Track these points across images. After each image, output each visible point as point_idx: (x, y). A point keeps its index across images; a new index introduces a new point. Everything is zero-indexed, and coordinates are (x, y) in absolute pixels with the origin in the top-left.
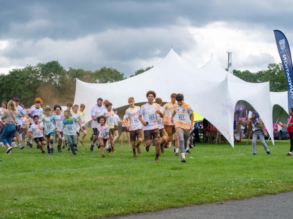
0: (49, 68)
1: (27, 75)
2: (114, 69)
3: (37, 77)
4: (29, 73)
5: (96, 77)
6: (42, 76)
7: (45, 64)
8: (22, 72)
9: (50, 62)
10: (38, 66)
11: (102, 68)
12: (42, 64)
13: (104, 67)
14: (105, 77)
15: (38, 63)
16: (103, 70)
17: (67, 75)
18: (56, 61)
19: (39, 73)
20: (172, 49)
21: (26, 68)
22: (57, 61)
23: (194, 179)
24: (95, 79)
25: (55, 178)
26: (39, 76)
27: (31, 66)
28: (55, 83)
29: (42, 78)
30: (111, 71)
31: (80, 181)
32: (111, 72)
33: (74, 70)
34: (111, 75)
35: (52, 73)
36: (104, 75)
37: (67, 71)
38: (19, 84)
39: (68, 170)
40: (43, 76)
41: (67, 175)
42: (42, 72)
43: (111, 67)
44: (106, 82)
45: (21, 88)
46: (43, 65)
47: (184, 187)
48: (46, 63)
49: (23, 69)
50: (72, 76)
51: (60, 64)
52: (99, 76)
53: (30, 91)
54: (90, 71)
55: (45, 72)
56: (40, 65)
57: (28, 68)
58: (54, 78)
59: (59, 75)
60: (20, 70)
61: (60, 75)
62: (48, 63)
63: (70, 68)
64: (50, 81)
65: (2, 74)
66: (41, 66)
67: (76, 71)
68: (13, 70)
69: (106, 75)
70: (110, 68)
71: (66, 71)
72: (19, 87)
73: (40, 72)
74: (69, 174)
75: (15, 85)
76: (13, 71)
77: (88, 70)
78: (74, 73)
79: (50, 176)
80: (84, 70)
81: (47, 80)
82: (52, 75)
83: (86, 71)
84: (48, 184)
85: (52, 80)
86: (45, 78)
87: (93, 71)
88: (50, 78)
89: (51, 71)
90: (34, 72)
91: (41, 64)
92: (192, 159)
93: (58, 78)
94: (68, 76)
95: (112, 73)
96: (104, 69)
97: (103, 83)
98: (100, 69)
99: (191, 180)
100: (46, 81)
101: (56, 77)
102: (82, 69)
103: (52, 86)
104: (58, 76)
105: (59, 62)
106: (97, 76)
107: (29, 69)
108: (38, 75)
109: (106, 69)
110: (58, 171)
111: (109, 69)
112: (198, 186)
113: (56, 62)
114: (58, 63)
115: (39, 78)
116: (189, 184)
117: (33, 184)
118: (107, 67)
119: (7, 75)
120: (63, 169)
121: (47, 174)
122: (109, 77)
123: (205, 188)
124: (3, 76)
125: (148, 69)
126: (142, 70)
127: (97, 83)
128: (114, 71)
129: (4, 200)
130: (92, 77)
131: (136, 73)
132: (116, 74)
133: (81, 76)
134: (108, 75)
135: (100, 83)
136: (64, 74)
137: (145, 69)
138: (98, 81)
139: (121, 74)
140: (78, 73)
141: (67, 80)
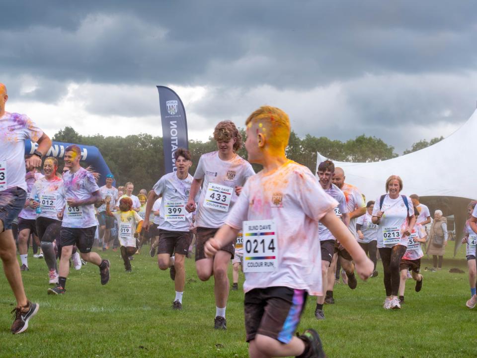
2: (378, 139)
5: (348, 151)
11: (360, 137)
13: (361, 135)
14: (362, 152)
16: (360, 141)
17: (301, 146)
24: (347, 154)
32: (373, 143)
33: (313, 140)
34: (373, 149)
36: (361, 148)
37: (302, 140)
43: (374, 137)
44: (364, 161)
50: (309, 148)
52: (353, 150)
54: (340, 142)
61: (290, 147)
67: (317, 141)
69: (364, 148)
70: (371, 137)
71: (300, 140)
78: (313, 144)
80: (328, 139)
83: (332, 140)
87: (344, 141)
94: (303, 149)
95: (374, 146)
96: (362, 138)
97: (359, 161)
98: (355, 139)
102: (327, 138)
106: (350, 150)
109: (364, 139)
111: (370, 139)
118: (367, 136)
119: (205, 144)
122: (369, 152)
124: (200, 144)
125: (435, 141)
126: (425, 142)
127: (350, 161)
128: (377, 143)
129: (201, 345)
130: (340, 151)
131: (414, 147)
132: (381, 148)
133: (324, 149)
134: (367, 149)
135: (354, 161)
136: (296, 144)
137: (429, 141)
138: (350, 158)
139: (389, 147)
140: (318, 143)
141: (301, 154)
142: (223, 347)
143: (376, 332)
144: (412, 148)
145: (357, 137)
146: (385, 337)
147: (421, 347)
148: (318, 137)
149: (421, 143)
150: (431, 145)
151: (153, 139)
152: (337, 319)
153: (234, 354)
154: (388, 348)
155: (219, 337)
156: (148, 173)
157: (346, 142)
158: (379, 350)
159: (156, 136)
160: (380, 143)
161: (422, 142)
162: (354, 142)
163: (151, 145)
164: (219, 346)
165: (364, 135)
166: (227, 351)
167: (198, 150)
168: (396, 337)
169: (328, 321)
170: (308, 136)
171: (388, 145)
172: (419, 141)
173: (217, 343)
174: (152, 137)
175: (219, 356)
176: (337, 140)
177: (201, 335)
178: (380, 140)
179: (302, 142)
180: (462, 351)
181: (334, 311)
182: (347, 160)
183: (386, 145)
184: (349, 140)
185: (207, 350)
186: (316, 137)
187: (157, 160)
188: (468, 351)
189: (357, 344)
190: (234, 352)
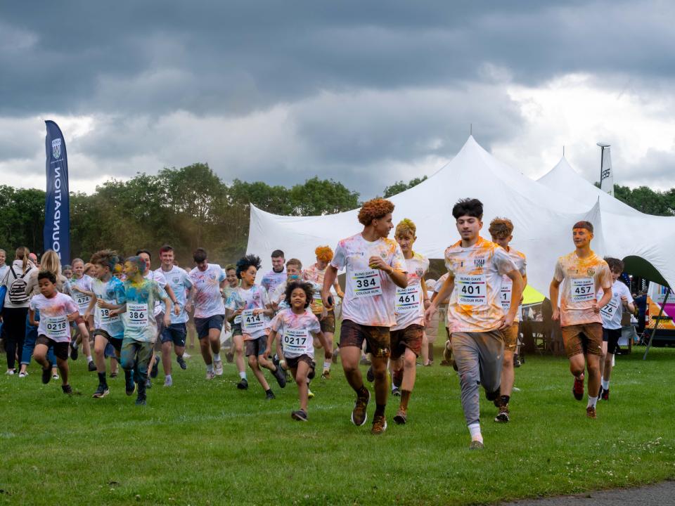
0: (188, 180)
1: (138, 197)
2: (337, 182)
3: (159, 200)
4: (141, 193)
5: (295, 201)
6: (171, 200)
7: (179, 170)
8: (126, 190)
9: (190, 167)
10: (161, 177)
11: (311, 181)
12: (173, 170)
14: (315, 201)
15: (163, 169)
16: (312, 186)
17: (228, 196)
18: (204, 163)
19: (165, 192)
20: (471, 137)
21: (135, 180)
22: (207, 164)
23: (523, 439)
24: (294, 205)
25: (202, 434)
26: (164, 198)
27: (146, 176)
28: (202, 214)
29: (172, 203)
30: (331, 187)
31: (261, 443)
32: (329, 189)
33: (246, 186)
34: (330, 197)
35: (194, 192)
36: (313, 197)
37: (229, 187)
38: (120, 218)
39: (233, 415)
40: (174, 198)
41: (231, 429)
42: (172, 189)
43: (331, 179)
44: (318, 213)
45: (124, 226)
46: (174, 173)
47: (501, 458)
48: (181, 169)
49: (127, 183)
50: (240, 198)
51: (211, 171)
52: (301, 200)
53: (143, 233)
54: (282, 188)
55: (178, 190)
56: (166, 174)
57: (139, 180)
58: (198, 204)
59: (210, 197)
60: (121, 185)
61: (213, 197)
62: (185, 168)
63: (236, 180)
64: (189, 209)
65: (79, 194)
66: (168, 177)
67: (250, 188)
68: (105, 184)
69: (318, 196)
70: (327, 180)
71: (226, 188)
72: (120, 223)
73: (167, 190)
74: (234, 425)
75: (110, 218)
76: (105, 187)
77: (276, 185)
78: (245, 193)
79: (191, 430)
80: (267, 184)
81: (183, 208)
82: (195, 197)
83: (272, 186)
84: (187, 448)
85: (192, 209)
86: (177, 204)
87: (289, 187)
88: (191, 203)
89: (194, 188)
90: (153, 189)
91: (170, 171)
92: (518, 392)
93: (208, 204)
94: (231, 200)
95: (331, 193)
96: (314, 182)
97: (311, 214)
98: (303, 184)
99: (517, 441)
100: (181, 210)
101: (204, 201)
102: (263, 183)
103: (195, 222)
104: (209, 200)
105: (210, 167)
106: (298, 200)
107: (142, 183)
108: (162, 196)
109: (317, 183)
110: (210, 417)
111: (326, 183)
112: (533, 457)
113: (202, 165)
114: (207, 168)
115: (164, 203)
116: (513, 451)
117: (153, 448)
118: (322, 179)
119: (91, 197)
120: (221, 413)
121: (184, 425)
122: (325, 202)
123: (549, 460)
124: (83, 198)
125: (415, 183)
126: (401, 185)
127: (298, 215)
128: (336, 188)
129: (87, 484)
130: (285, 202)
131: (387, 193)
132: (342, 195)
133: (261, 199)
134: (322, 197)
135: (304, 214)
136: (221, 194)
137: (408, 184)
138: (299, 210)
139: (352, 194)
140: (253, 191)
141: (229, 207)
142: (119, 486)
143: (338, 453)
144: (384, 194)
145: (306, 180)
146: (349, 460)
147: (400, 471)
148: (250, 182)
149: (396, 186)
150: (410, 188)
151: (15, 192)
152: (283, 437)
153: (134, 494)
154: (354, 476)
155: (114, 471)
156: (10, 242)
157: (291, 188)
158: (342, 479)
159: (19, 188)
160: (340, 188)
161: (398, 184)
162: (302, 187)
163: (13, 202)
164: (113, 485)
165: (316, 178)
166: (125, 490)
167: (81, 207)
168: (365, 459)
169: (271, 442)
170: (236, 181)
171: (351, 190)
172: (393, 184)
173: (112, 479)
174: (13, 190)
175: (113, 498)
176: (278, 187)
177: (88, 470)
178: (340, 184)
179: (230, 189)
180: (458, 475)
181: (279, 427)
182: (294, 214)
183: (347, 191)
184: (295, 185)
185: (97, 492)
186: (247, 182)
187: (22, 223)
188: (466, 474)
189: (310, 472)
190: (135, 491)
